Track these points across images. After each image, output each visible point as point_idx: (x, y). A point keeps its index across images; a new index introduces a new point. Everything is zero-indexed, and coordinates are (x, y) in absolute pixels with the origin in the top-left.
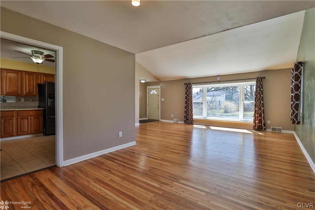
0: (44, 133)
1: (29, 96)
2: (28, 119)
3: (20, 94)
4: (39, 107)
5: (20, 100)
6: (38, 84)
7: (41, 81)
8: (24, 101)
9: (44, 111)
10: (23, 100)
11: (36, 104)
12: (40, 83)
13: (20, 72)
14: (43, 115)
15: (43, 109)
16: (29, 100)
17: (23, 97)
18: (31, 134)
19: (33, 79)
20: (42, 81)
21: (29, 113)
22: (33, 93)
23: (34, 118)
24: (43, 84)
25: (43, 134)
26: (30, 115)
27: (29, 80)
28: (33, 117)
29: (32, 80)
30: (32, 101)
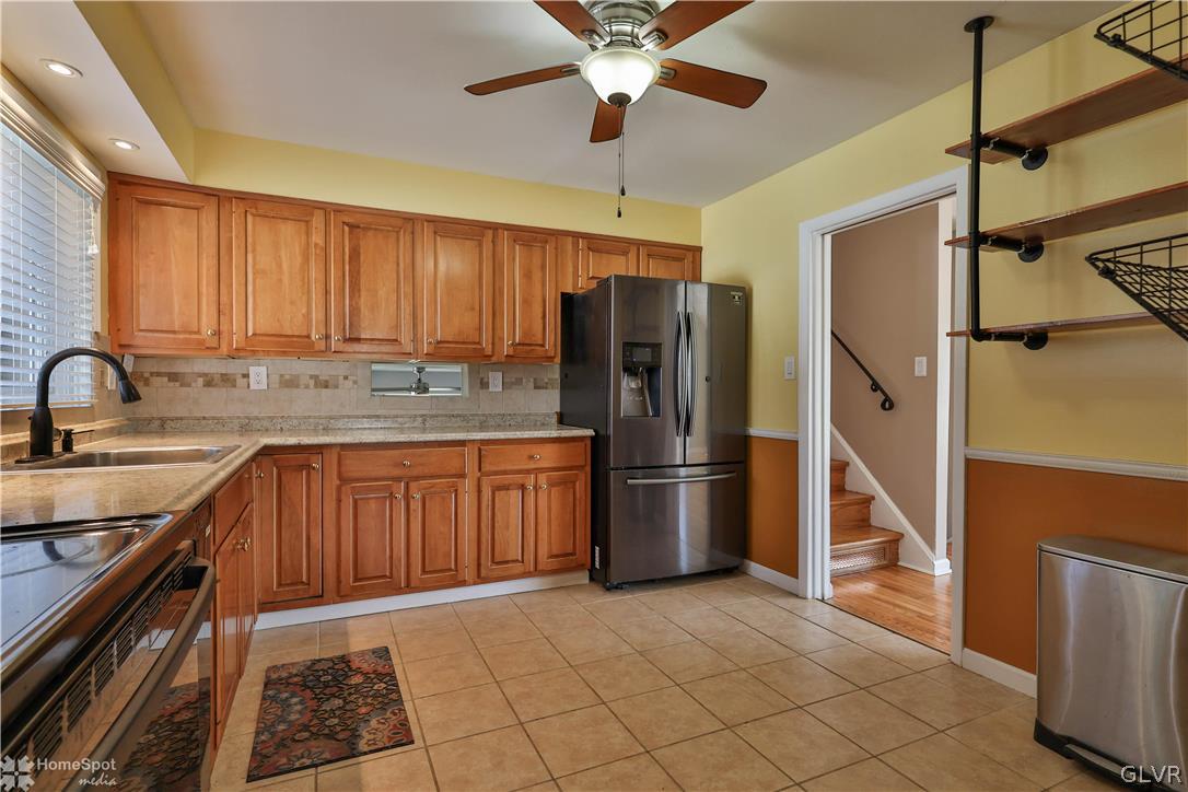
0: (592, 570)
1: (521, 359)
2: (523, 488)
3: (488, 351)
4: (562, 420)
5: (484, 385)
6: (562, 294)
7: (576, 275)
8: (501, 390)
9: (598, 445)
10: (496, 380)
11: (550, 402)
12: (570, 290)
13: (490, 232)
14: (588, 469)
15: (591, 432)
16: (519, 382)
17: (497, 366)
18: (536, 572)
19: (543, 267)
20: (578, 280)
21: (531, 457)
22: (543, 346)
23: (551, 485)
24: (585, 298)
25: (587, 572)
26: (532, 465)
27: (527, 275)
28: (549, 478)
29: (537, 276)
30: (532, 385)
